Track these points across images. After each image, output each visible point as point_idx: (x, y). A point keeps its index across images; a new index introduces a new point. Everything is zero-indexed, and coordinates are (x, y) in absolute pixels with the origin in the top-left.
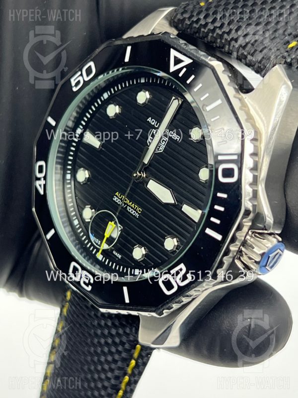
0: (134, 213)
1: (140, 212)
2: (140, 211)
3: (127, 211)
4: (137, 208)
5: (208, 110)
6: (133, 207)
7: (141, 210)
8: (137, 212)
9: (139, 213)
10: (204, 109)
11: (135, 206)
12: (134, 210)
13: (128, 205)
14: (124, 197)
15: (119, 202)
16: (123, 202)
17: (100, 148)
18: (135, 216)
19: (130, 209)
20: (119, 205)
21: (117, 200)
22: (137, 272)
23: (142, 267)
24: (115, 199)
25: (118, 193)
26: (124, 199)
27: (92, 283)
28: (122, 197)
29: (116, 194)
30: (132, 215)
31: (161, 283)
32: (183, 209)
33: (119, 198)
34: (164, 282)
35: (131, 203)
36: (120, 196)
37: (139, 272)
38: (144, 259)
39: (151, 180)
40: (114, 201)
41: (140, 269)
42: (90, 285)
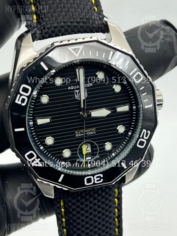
3: (88, 135)
4: (92, 130)
5: (110, 60)
7: (95, 129)
8: (93, 131)
9: (95, 131)
10: (108, 60)
14: (81, 131)
15: (80, 135)
16: (82, 133)
17: (51, 120)
18: (93, 134)
19: (89, 133)
20: (81, 136)
21: (78, 135)
22: (113, 154)
23: (114, 150)
24: (77, 135)
25: (76, 132)
26: (82, 131)
27: (102, 177)
28: (80, 132)
29: (76, 133)
30: (92, 134)
31: (138, 146)
32: (118, 111)
33: (79, 134)
34: (139, 144)
35: (87, 130)
36: (79, 132)
37: (115, 153)
38: (113, 146)
39: (92, 112)
40: (77, 137)
41: (114, 152)
42: (102, 179)
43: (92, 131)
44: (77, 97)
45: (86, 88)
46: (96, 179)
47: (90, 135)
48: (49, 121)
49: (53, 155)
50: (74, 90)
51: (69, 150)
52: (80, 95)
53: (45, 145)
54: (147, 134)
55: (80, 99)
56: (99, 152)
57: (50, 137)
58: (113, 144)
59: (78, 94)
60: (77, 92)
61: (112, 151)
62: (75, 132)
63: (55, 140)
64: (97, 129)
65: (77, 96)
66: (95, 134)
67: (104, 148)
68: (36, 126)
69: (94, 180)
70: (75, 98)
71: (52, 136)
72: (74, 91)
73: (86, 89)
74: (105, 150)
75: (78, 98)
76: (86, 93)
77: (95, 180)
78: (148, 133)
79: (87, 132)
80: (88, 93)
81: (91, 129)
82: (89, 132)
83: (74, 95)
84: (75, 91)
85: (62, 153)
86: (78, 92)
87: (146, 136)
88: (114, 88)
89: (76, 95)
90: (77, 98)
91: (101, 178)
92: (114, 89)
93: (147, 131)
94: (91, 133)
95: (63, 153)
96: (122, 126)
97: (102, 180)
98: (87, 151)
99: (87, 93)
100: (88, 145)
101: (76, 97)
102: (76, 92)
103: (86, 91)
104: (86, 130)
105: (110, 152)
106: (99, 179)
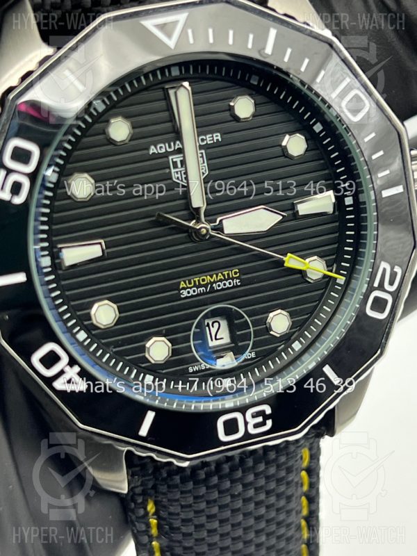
0: (230, 283)
1: (238, 274)
2: (236, 273)
3: (218, 291)
4: (228, 274)
5: (270, 53)
6: (222, 277)
7: (237, 271)
8: (233, 279)
9: (237, 278)
10: (265, 56)
11: (224, 276)
12: (227, 280)
13: (212, 283)
14: (196, 279)
15: (194, 291)
16: (200, 286)
17: (106, 251)
18: (233, 287)
19: (219, 286)
20: (198, 295)
21: (189, 292)
22: (297, 346)
23: (296, 334)
24: (185, 293)
25: (182, 283)
26: (199, 281)
27: (270, 415)
28: (195, 282)
29: (181, 286)
30: (228, 288)
31: (370, 313)
32: (300, 214)
33: (191, 288)
34: (372, 308)
35: (215, 276)
36: (190, 283)
37: (300, 342)
38: (293, 322)
39: (224, 221)
40: (187, 298)
41: (297, 339)
42: (268, 419)
43: (229, 278)
44: (179, 175)
45: (201, 147)
46: (252, 422)
47: (223, 289)
48: (100, 254)
49: (118, 356)
50: (167, 155)
51: (163, 339)
52: (186, 169)
53: (91, 329)
54: (393, 275)
55: (188, 183)
56: (254, 342)
57: (106, 302)
58: (292, 315)
59: (179, 165)
60: (176, 162)
61: (292, 338)
62: (179, 283)
63: (121, 310)
64: (242, 272)
65: (177, 172)
66: (237, 286)
67: (268, 329)
68: (61, 269)
69: (246, 423)
70: (171, 178)
71: (110, 299)
72: (167, 157)
73: (203, 151)
74: (271, 333)
75: (182, 181)
76: (204, 162)
77: (249, 423)
78: (396, 273)
79: (215, 282)
80: (210, 162)
81: (226, 273)
82: (221, 281)
83: (167, 171)
84: (170, 158)
85: (143, 349)
86: (181, 161)
87: (391, 283)
88: (284, 144)
89: (173, 171)
90: (178, 178)
91: (266, 417)
92: (284, 149)
93: (392, 268)
94: (228, 285)
95: (147, 349)
96: (316, 257)
97: (269, 423)
98: (216, 339)
99: (206, 164)
100: (221, 322)
101: (175, 176)
102: (173, 162)
103: (202, 157)
104: (211, 277)
105: (287, 338)
106: (260, 419)
